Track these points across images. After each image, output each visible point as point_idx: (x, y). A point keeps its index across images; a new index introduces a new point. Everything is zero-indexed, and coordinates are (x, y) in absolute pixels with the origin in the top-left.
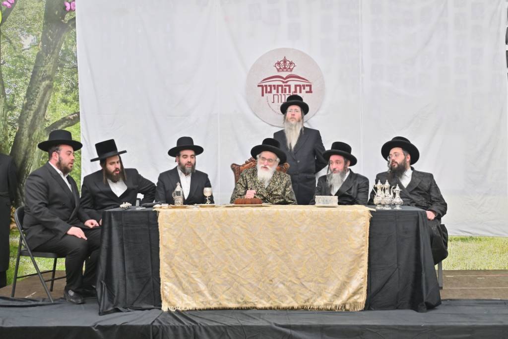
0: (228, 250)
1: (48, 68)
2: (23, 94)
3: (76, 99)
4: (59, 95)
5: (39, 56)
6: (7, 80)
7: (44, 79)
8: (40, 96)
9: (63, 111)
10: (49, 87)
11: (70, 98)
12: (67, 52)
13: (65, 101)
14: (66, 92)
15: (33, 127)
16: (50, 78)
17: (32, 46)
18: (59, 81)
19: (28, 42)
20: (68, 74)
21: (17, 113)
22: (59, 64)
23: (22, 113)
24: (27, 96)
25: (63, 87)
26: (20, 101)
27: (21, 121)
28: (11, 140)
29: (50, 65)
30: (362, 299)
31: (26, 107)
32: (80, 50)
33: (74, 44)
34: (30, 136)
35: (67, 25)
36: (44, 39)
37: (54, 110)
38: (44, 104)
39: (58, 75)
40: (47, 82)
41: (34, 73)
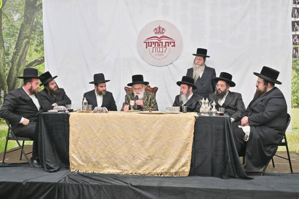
0: (109, 138)
1: (27, 31)
2: (14, 47)
3: (43, 49)
4: (33, 47)
5: (22, 25)
6: (5, 39)
7: (25, 38)
8: (23, 47)
9: (36, 56)
10: (28, 42)
11: (39, 48)
12: (38, 23)
13: (36, 51)
14: (37, 46)
15: (19, 65)
16: (28, 37)
17: (19, 19)
18: (33, 39)
19: (17, 17)
20: (38, 35)
21: (10, 57)
22: (33, 30)
23: (13, 57)
24: (16, 48)
25: (35, 42)
26: (12, 50)
27: (12, 61)
28: (7, 72)
29: (28, 31)
30: (187, 169)
31: (15, 54)
32: (45, 21)
33: (41, 18)
34: (17, 70)
35: (37, 8)
36: (25, 16)
37: (31, 56)
38: (25, 52)
39: (32, 36)
40: (27, 40)
41: (20, 35)
